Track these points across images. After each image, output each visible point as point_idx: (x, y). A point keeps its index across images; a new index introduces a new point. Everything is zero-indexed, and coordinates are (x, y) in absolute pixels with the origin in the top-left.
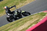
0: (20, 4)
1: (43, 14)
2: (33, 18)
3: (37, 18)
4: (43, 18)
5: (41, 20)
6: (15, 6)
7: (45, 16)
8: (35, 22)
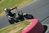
0: (3, 13)
1: (28, 23)
2: (17, 27)
3: (21, 27)
4: (27, 27)
5: (25, 29)
6: (16, 8)
7: (29, 25)
8: (19, 31)
